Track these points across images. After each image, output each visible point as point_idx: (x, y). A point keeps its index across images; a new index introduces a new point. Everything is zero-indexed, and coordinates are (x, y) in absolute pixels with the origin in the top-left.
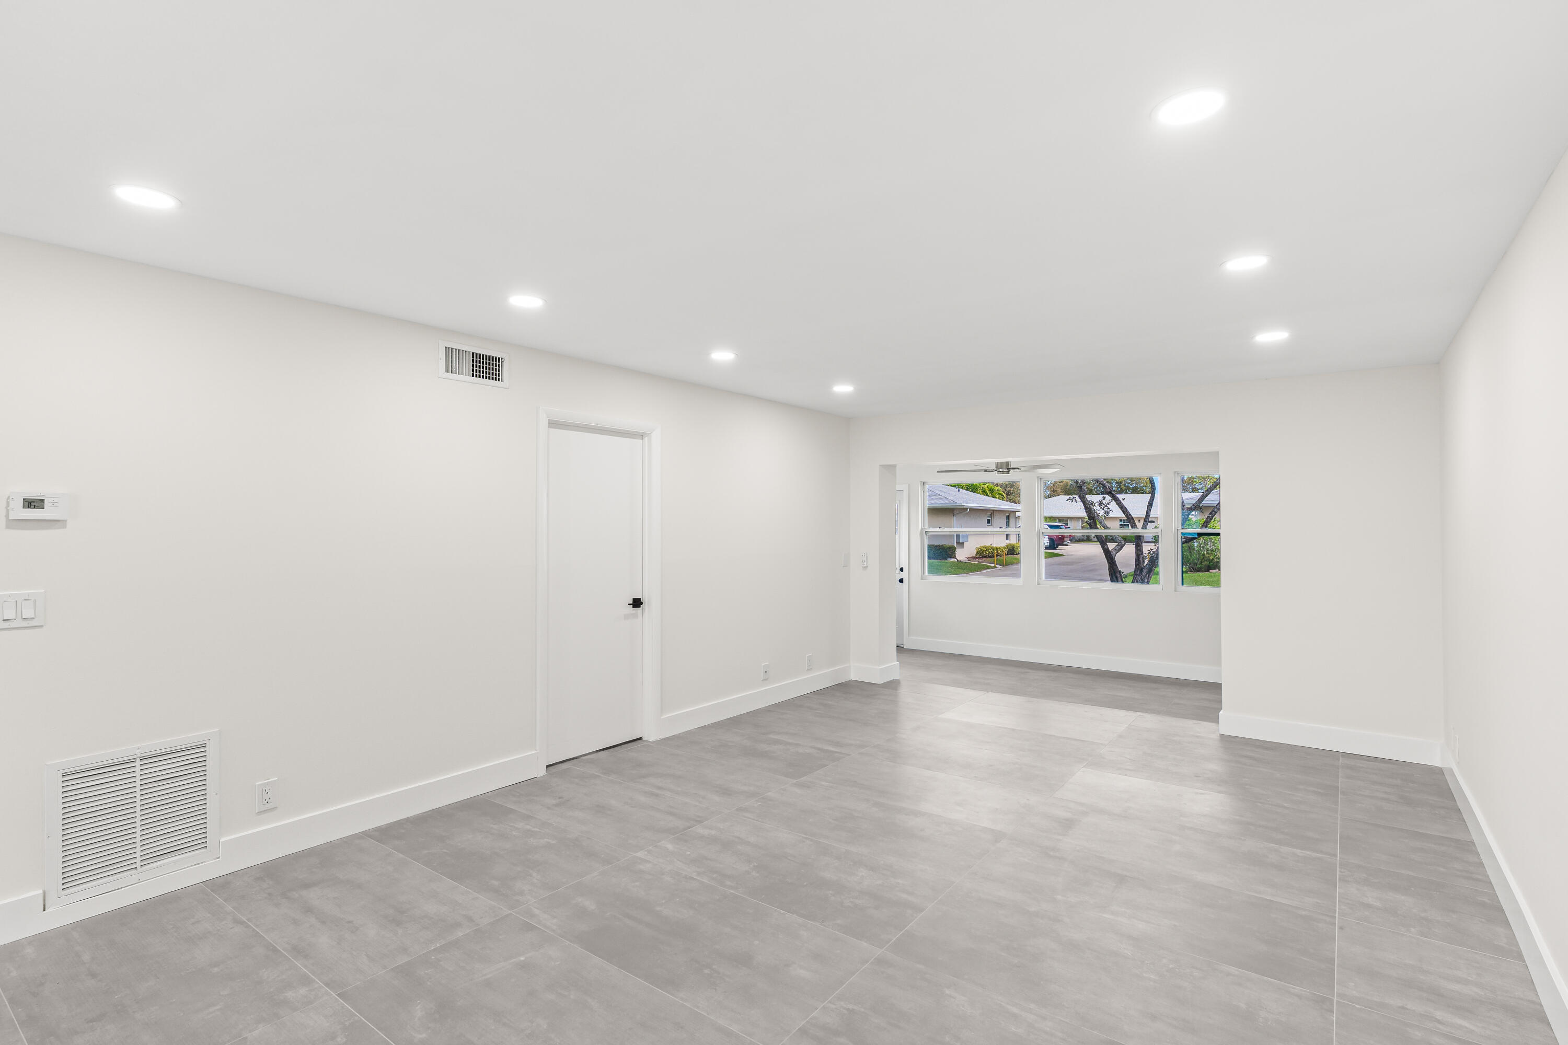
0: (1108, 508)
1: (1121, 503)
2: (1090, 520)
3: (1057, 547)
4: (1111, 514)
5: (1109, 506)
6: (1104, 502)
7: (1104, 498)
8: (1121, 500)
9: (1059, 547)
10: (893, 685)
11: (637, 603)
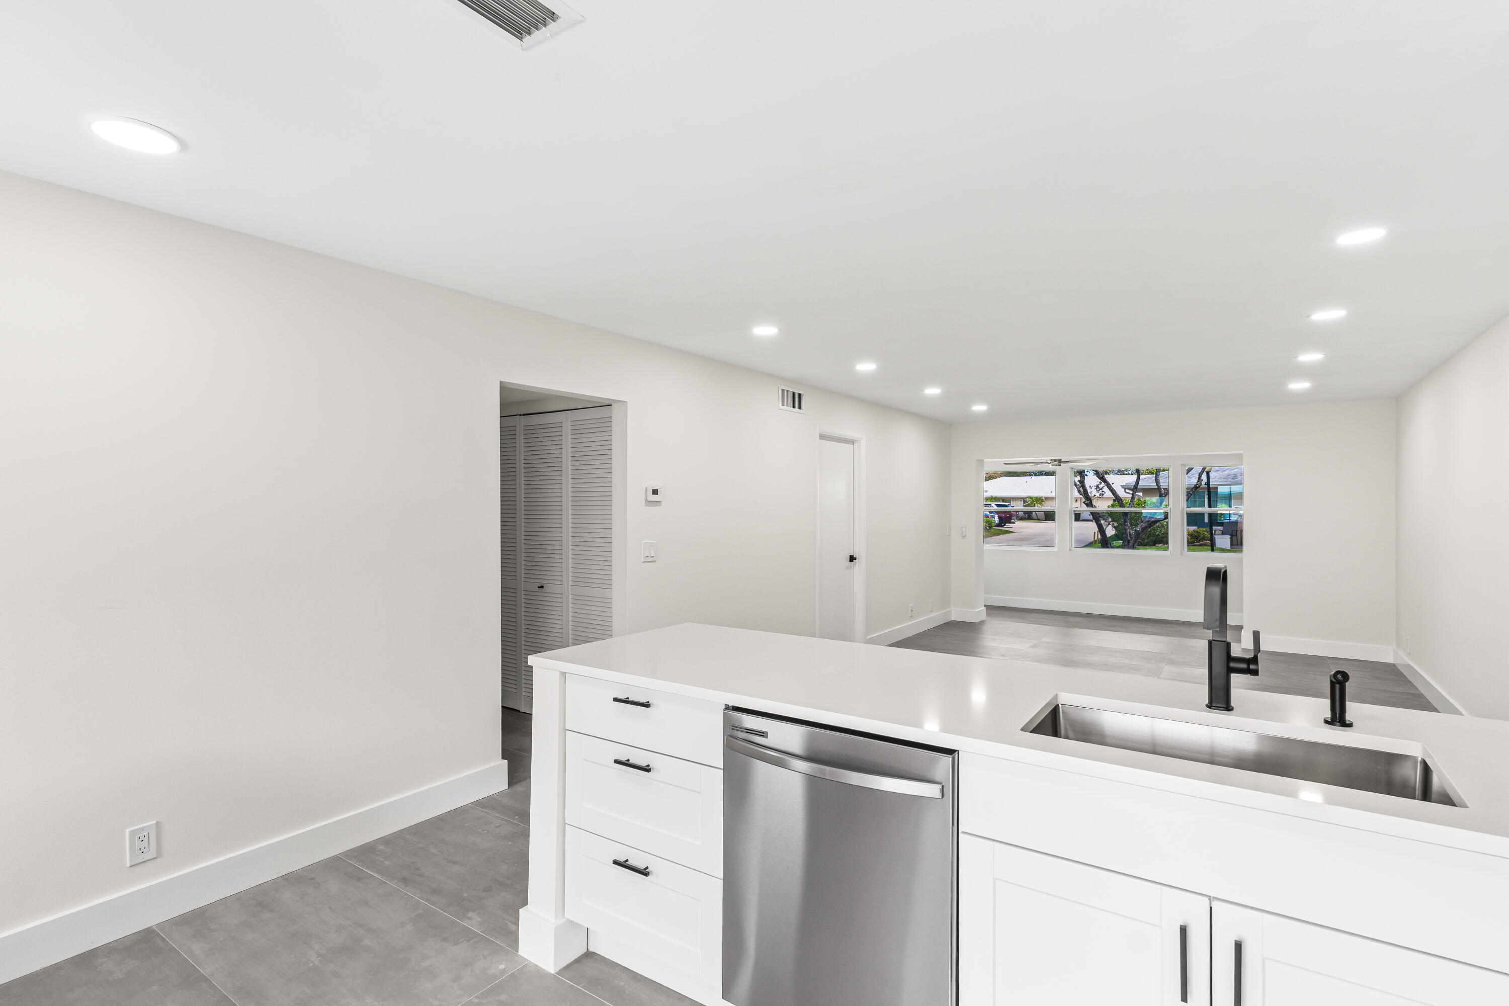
0: (1103, 491)
1: (1111, 486)
2: (1088, 501)
3: (1005, 525)
4: (1105, 496)
5: (1103, 490)
6: (1100, 486)
7: (1101, 483)
8: (1111, 484)
9: (1007, 524)
10: (982, 622)
11: (852, 559)
